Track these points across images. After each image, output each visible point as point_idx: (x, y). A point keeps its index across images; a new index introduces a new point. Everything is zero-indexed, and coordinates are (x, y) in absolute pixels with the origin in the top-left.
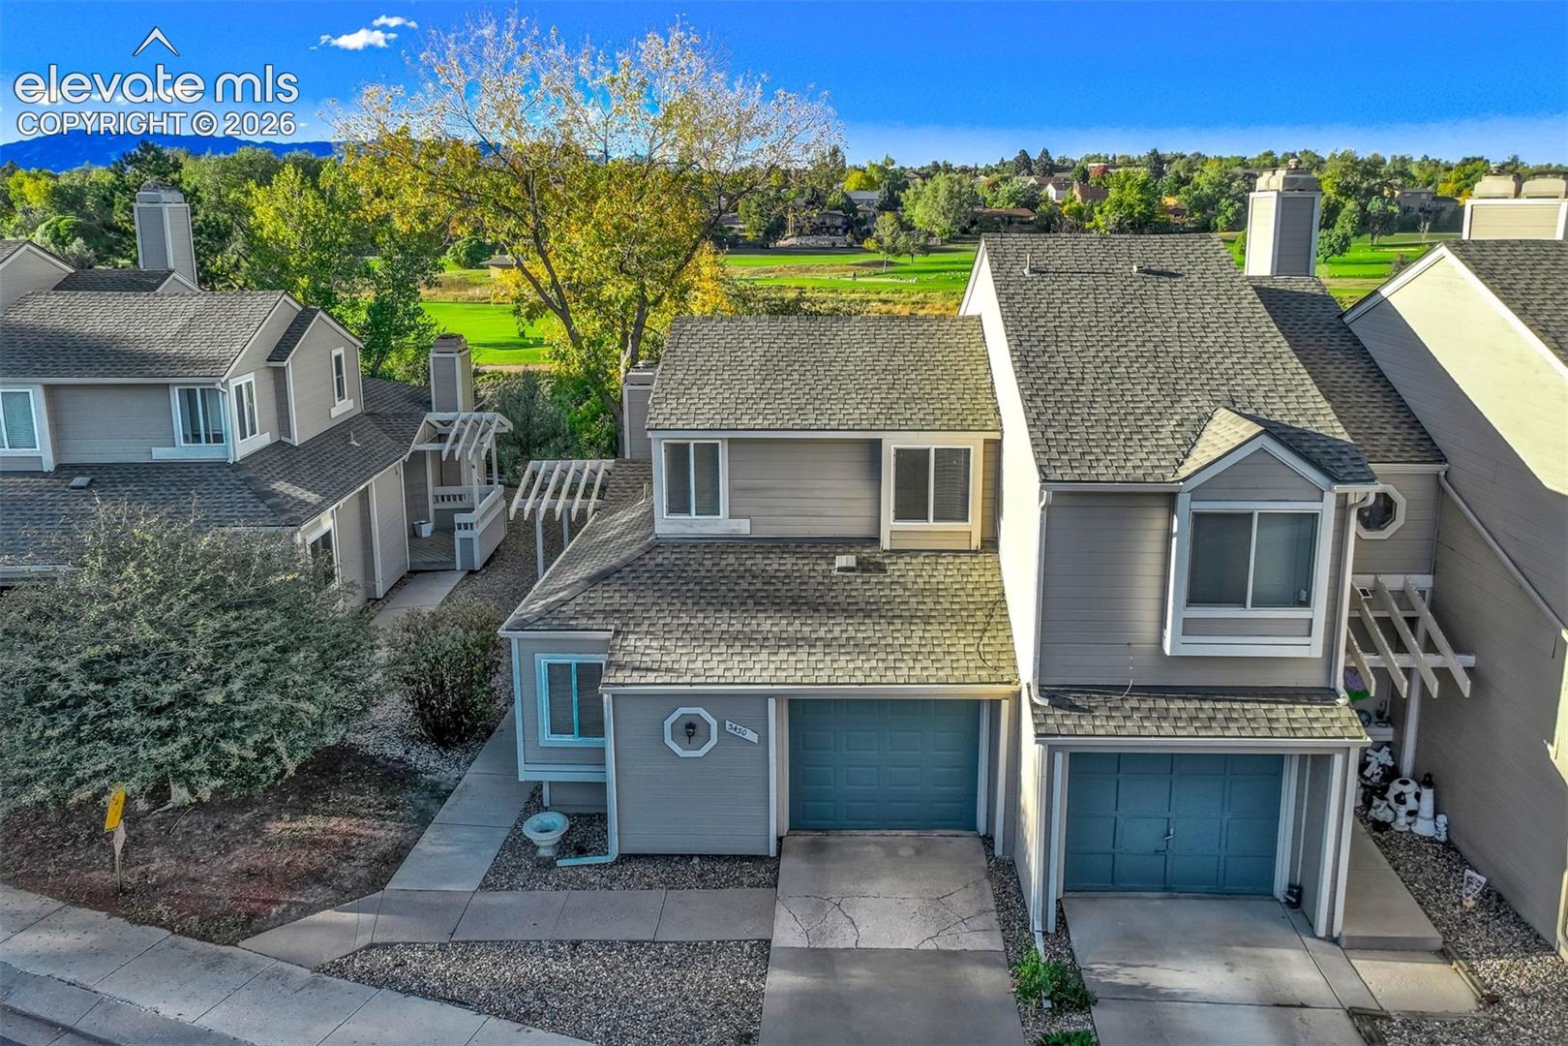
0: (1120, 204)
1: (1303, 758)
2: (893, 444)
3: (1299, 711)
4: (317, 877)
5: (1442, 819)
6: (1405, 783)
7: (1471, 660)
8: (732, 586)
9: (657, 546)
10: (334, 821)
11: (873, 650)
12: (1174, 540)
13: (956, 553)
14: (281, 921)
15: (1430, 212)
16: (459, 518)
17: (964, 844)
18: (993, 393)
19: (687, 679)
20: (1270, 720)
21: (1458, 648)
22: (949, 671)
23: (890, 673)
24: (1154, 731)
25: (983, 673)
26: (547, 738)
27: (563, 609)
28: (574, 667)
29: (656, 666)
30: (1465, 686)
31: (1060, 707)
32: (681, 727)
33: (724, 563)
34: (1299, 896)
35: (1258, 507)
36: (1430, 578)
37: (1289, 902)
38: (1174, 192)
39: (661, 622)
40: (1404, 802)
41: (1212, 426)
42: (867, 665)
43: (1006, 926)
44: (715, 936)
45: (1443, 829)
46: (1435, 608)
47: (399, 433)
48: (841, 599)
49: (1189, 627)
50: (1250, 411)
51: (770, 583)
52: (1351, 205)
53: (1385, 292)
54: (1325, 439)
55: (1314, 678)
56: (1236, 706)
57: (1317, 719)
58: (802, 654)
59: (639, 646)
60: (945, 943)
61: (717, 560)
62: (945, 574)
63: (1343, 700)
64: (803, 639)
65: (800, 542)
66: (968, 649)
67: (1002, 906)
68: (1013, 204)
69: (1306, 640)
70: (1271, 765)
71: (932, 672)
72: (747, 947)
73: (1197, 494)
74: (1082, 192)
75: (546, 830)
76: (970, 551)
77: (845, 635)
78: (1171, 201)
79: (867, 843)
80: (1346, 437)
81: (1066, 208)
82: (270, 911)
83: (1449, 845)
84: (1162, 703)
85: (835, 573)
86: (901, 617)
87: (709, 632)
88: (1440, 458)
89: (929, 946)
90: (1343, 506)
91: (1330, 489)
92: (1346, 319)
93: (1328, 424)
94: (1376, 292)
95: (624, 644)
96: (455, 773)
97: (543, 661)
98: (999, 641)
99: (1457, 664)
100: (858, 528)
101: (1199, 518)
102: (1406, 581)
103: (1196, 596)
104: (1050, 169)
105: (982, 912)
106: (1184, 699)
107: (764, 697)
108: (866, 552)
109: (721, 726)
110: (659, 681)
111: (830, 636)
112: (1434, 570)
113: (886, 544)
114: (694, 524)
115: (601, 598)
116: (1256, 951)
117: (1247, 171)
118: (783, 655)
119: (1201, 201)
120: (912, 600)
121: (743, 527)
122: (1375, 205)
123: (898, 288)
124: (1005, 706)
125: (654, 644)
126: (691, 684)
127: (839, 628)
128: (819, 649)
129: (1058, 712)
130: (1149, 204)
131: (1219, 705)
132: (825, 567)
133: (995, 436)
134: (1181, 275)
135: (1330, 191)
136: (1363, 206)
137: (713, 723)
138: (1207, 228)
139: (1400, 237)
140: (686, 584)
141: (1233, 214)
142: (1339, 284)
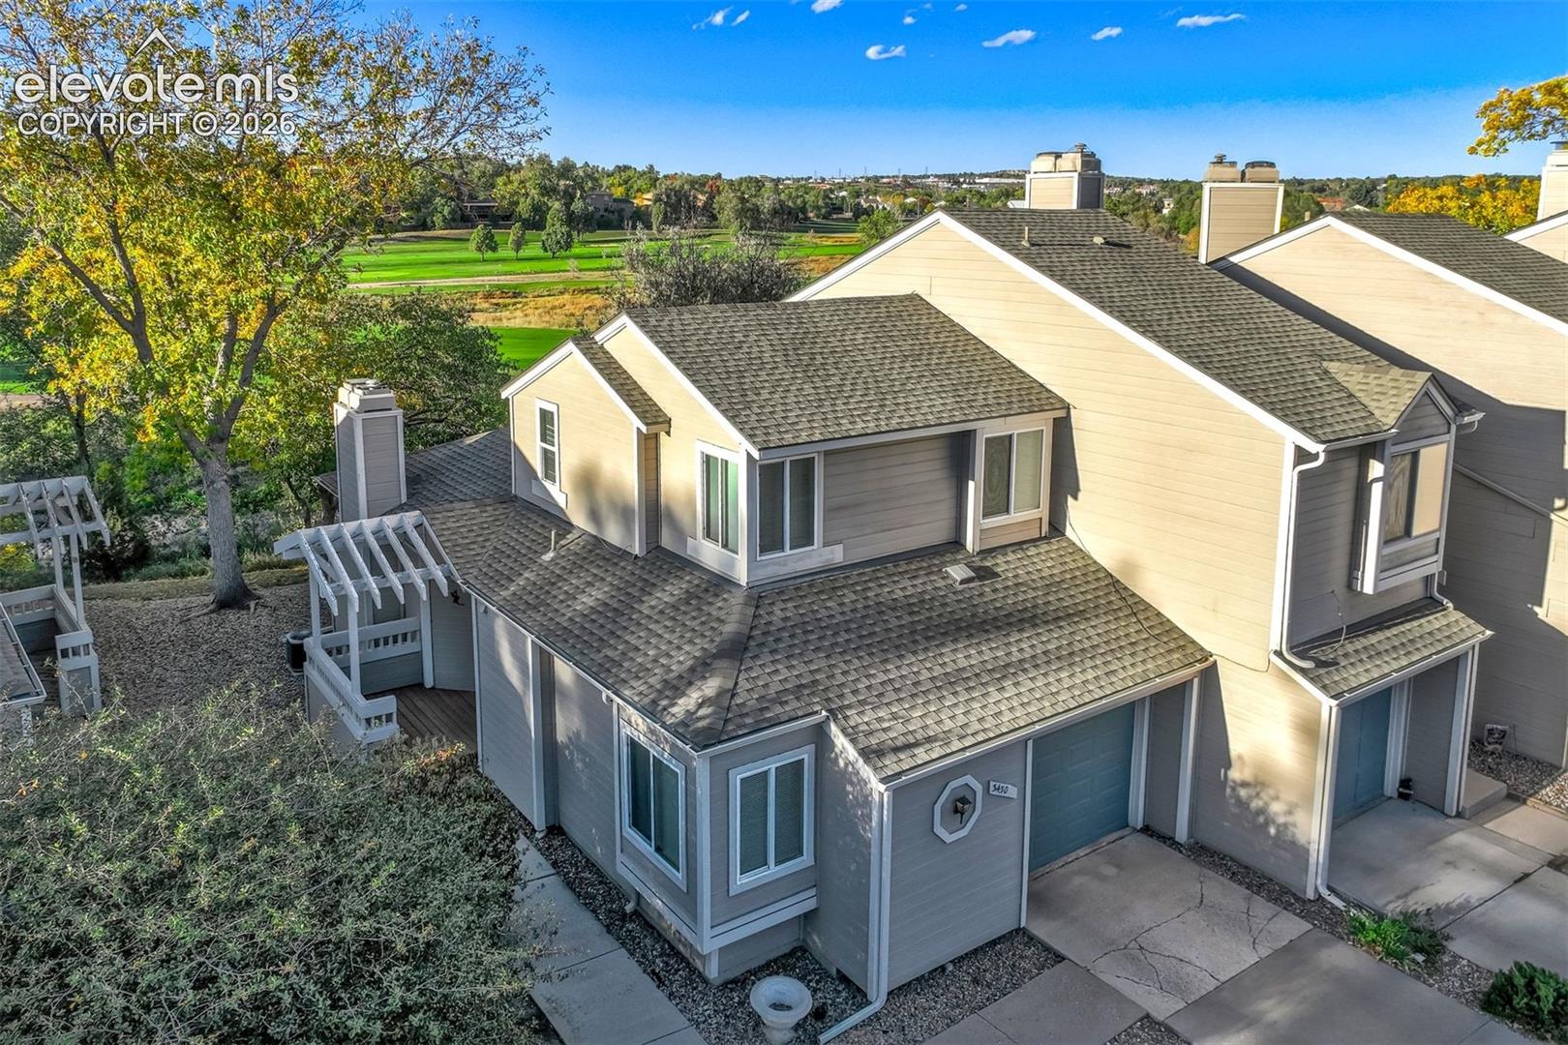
2: (983, 432)
8: (883, 626)
9: (758, 597)
11: (1077, 659)
13: (1033, 541)
15: (613, 212)
18: (1020, 371)
19: (955, 745)
22: (1153, 662)
25: (1178, 656)
27: (737, 700)
29: (911, 740)
31: (1318, 666)
32: (950, 806)
39: (860, 686)
41: (1340, 377)
48: (993, 614)
52: (555, 205)
58: (1025, 682)
59: (869, 721)
60: (1269, 941)
62: (1045, 564)
65: (894, 560)
77: (1038, 651)
85: (961, 588)
86: (1060, 620)
87: (918, 683)
91: (1454, 421)
95: (852, 724)
97: (737, 777)
98: (1154, 620)
100: (940, 533)
107: (1026, 741)
108: (965, 558)
109: (986, 790)
110: (933, 756)
111: (1026, 655)
113: (974, 543)
114: (789, 560)
115: (766, 675)
118: (1010, 687)
120: (1051, 599)
121: (837, 555)
122: (577, 206)
124: (1196, 685)
125: (881, 714)
126: (964, 749)
128: (1033, 672)
129: (1321, 671)
132: (945, 583)
134: (1130, 246)
135: (534, 192)
136: (568, 205)
137: (978, 787)
138: (424, 226)
139: (601, 234)
140: (836, 634)
141: (450, 213)
142: (587, 276)
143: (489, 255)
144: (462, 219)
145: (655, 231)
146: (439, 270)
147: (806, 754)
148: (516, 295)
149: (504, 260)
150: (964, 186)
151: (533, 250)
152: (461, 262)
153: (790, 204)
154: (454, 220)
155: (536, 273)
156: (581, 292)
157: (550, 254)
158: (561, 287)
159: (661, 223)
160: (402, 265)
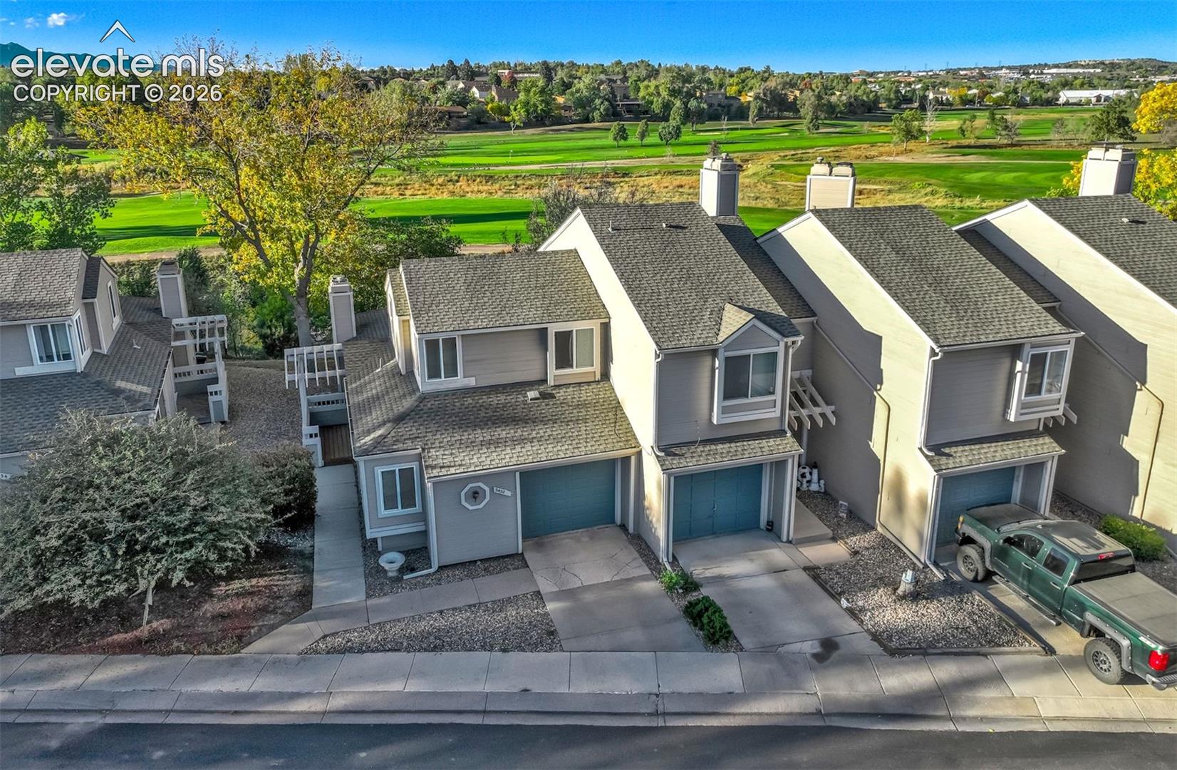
0: (526, 104)
1: (771, 463)
2: (553, 329)
3: (772, 442)
4: (264, 610)
5: (822, 482)
6: (804, 468)
7: (833, 408)
8: (476, 416)
9: (424, 398)
10: (254, 581)
11: (564, 440)
12: (717, 371)
13: (589, 383)
14: (260, 635)
15: (724, 107)
16: (211, 388)
17: (610, 530)
18: (598, 296)
19: (472, 469)
20: (761, 448)
21: (828, 404)
22: (605, 446)
23: (576, 451)
24: (714, 460)
25: (622, 444)
26: (384, 513)
27: (386, 440)
28: (397, 472)
29: (452, 464)
30: (833, 420)
31: (669, 456)
32: (470, 494)
33: (466, 403)
34: (772, 526)
35: (752, 352)
36: (811, 371)
37: (768, 529)
38: (563, 93)
39: (445, 440)
40: (805, 477)
41: (725, 313)
42: (563, 448)
43: (648, 563)
44: (511, 594)
45: (822, 486)
46: (813, 383)
47: (158, 336)
48: (537, 415)
49: (724, 410)
50: (740, 304)
51: (496, 411)
52: (678, 103)
53: (780, 230)
54: (775, 316)
55: (776, 426)
56: (745, 443)
57: (779, 445)
58: (528, 447)
59: (437, 455)
60: (623, 576)
61: (462, 402)
62: (586, 394)
63: (789, 434)
64: (525, 439)
65: (504, 386)
66: (611, 433)
67: (642, 555)
68: (450, 103)
69: (773, 409)
70: (758, 468)
71: (597, 447)
72: (529, 596)
73: (727, 349)
74: (498, 93)
75: (391, 561)
76: (595, 382)
77: (547, 434)
78: (560, 100)
79: (564, 539)
80: (784, 314)
81: (490, 106)
82: (250, 632)
83: (826, 493)
84: (713, 447)
85: (529, 401)
86: (571, 421)
87: (474, 442)
88: (814, 315)
89: (616, 578)
90: (787, 348)
91: (782, 340)
92: (758, 241)
93: (775, 308)
94: (775, 229)
95: (430, 455)
96: (308, 544)
97: (379, 471)
98: (624, 427)
99: (828, 410)
100: (534, 375)
101: (727, 359)
102: (801, 373)
103: (727, 395)
104: (472, 74)
105: (634, 559)
106: (722, 443)
107: (514, 472)
108: (542, 388)
109: (492, 490)
110: (457, 472)
111: (539, 435)
112: (812, 368)
113: (551, 382)
114: (444, 383)
115: (406, 429)
116: (760, 552)
117: (608, 77)
118: (518, 449)
119: (582, 100)
120: (575, 411)
121: (472, 382)
122: (693, 104)
123: (383, 173)
124: (633, 459)
125: (446, 452)
126: (475, 471)
127: (542, 431)
128: (536, 443)
129: (669, 458)
130: (547, 104)
131: (738, 444)
132: (522, 399)
133: (607, 320)
134: (687, 228)
135: (664, 94)
136: (686, 104)
137: (487, 489)
138: (587, 120)
139: (709, 125)
140: (450, 417)
141: (604, 110)
142: (679, 161)
143: (622, 142)
144: (613, 114)
145: (750, 122)
146: (584, 155)
147: (415, 465)
148: (625, 175)
149: (632, 147)
150: (1032, 76)
151: (653, 138)
152: (603, 148)
153: (865, 98)
154: (607, 115)
155: (648, 157)
156: (670, 173)
157: (664, 142)
158: (657, 169)
159: (755, 117)
160: (563, 150)
